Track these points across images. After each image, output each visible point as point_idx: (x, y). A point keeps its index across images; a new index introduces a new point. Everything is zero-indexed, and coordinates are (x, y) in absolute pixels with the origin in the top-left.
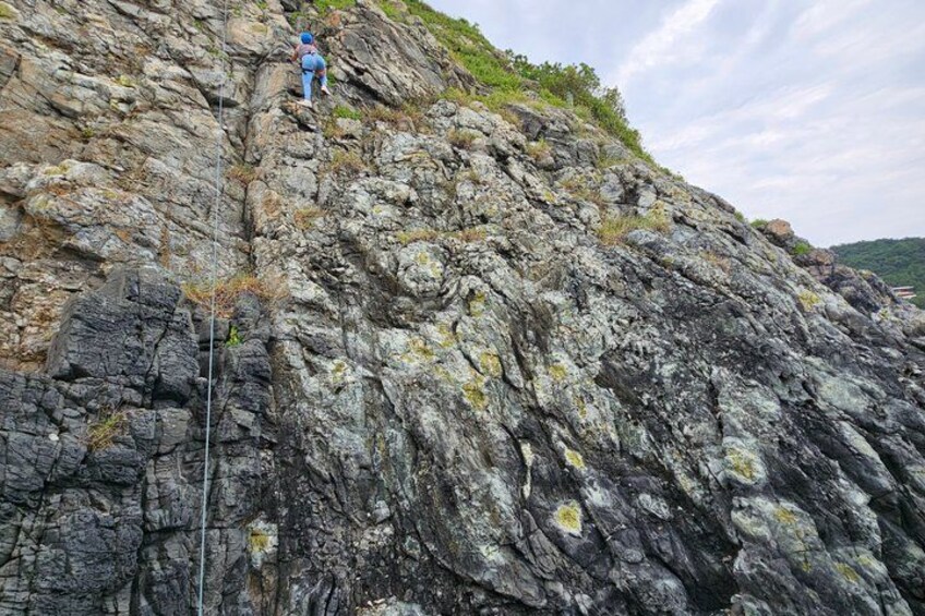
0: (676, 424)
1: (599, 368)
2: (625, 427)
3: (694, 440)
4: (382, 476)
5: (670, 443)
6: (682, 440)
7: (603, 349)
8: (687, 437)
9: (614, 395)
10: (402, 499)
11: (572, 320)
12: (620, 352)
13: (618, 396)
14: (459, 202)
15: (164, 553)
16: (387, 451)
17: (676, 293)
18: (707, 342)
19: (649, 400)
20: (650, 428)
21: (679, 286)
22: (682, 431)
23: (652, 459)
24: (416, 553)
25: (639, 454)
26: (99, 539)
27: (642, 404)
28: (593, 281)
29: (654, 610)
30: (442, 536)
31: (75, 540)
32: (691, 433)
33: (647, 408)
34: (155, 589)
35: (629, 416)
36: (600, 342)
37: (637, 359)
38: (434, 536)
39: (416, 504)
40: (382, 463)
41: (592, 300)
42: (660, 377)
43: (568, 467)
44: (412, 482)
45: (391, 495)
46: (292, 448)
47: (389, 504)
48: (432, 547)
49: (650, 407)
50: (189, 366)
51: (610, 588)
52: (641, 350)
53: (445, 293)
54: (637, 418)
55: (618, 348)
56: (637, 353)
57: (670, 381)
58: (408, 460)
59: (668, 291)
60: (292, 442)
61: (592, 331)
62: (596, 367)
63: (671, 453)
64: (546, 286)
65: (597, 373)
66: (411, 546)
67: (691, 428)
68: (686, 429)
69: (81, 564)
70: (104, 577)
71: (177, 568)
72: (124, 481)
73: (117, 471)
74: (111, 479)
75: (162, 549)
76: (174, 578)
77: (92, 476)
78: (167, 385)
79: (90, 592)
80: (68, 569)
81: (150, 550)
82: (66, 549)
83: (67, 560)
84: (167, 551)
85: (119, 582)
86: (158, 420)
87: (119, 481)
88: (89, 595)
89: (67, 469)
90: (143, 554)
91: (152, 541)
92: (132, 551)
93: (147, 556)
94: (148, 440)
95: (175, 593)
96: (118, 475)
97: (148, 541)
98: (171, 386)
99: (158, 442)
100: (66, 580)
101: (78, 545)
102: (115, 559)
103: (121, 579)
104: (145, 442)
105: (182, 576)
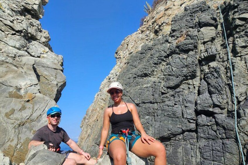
34: (206, 76)
69: (175, 68)
70: (183, 72)
71: (215, 69)
72: (189, 48)
73: (186, 46)
74: (184, 49)
75: (209, 66)
76: (214, 72)
77: (179, 50)
78: (202, 23)
79: (179, 75)
80: (172, 70)
81: (204, 66)
82: (171, 65)
83: (172, 68)
84: (210, 65)
85: (190, 74)
86: (199, 31)
87: (187, 49)
88: (180, 77)
89: (171, 49)
90: (202, 69)
91: (204, 64)
92: (193, 65)
93: (203, 69)
94: (195, 36)
95: (214, 76)
96: (186, 47)
97: (202, 64)
98: (204, 22)
99: (203, 39)
100: (172, 73)
101: (174, 64)
102: (187, 67)
103: (191, 73)
104: (194, 37)
105: (218, 71)
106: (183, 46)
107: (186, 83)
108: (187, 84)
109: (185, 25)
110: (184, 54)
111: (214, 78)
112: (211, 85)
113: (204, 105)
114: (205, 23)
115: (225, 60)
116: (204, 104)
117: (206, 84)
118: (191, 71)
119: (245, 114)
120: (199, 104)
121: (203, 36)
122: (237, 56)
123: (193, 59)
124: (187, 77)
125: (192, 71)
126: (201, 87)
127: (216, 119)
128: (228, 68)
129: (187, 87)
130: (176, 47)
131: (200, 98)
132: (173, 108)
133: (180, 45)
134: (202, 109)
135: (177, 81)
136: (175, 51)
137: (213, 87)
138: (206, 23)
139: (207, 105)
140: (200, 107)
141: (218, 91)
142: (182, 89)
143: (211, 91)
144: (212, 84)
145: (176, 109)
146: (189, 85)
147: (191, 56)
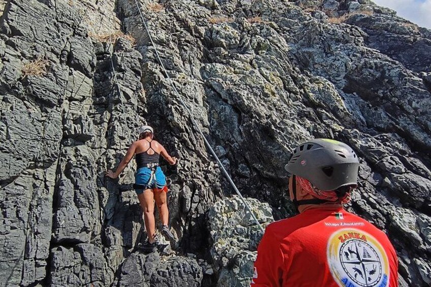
0: (406, 101)
1: (344, 83)
2: (368, 112)
3: (420, 110)
4: (217, 132)
5: (403, 115)
6: (412, 111)
7: (346, 72)
8: (416, 109)
9: (357, 96)
10: (233, 142)
11: (322, 60)
12: (359, 70)
13: (360, 96)
14: (243, 7)
15: (78, 153)
16: (219, 117)
17: (387, 42)
18: (414, 64)
19: (383, 93)
20: (387, 110)
21: (388, 37)
22: (411, 106)
23: (391, 126)
24: (247, 172)
25: (382, 126)
26: (31, 124)
27: (379, 96)
28: (333, 37)
29: (422, 200)
30: (265, 157)
31: (13, 119)
32: (418, 106)
33: (382, 98)
34: (72, 171)
35: (370, 105)
36: (344, 68)
37: (372, 71)
38: (260, 159)
39: (244, 143)
40: (216, 125)
41: (333, 47)
42: (390, 77)
43: (337, 132)
44: (240, 131)
45: (225, 142)
46: (158, 115)
47: (225, 148)
48: (258, 166)
49: (385, 97)
50: (89, 53)
51: (386, 190)
52: (374, 65)
53: (242, 46)
54: (376, 105)
55: (356, 68)
56: (371, 68)
57: (397, 78)
58: (235, 119)
59: (381, 42)
60: (158, 112)
61: (337, 63)
62: (343, 83)
63: (405, 120)
64: (302, 45)
65: (344, 86)
66: (243, 169)
67: (418, 103)
68: (414, 104)
69: (17, 136)
70: (35, 150)
71: (88, 162)
72: (49, 100)
73: (44, 92)
74: (39, 96)
75: (76, 150)
76: (85, 167)
77: (26, 92)
78: (76, 59)
79: (24, 156)
80: (8, 137)
81: (67, 148)
82: (6, 124)
83: (7, 131)
84: (80, 151)
85: (46, 158)
86: (70, 74)
87: (45, 98)
88: (24, 159)
89: (7, 80)
90: (64, 151)
91: (69, 144)
92: (55, 141)
93: (66, 152)
94: (64, 80)
95: (87, 175)
96: (45, 95)
97: (66, 143)
98: (78, 60)
99: (71, 90)
100: (7, 144)
101: (15, 123)
102: (43, 141)
103: (48, 156)
104: (62, 81)
105: (92, 167)
106: (38, 88)
107: (30, 174)
108: (31, 176)
109: (44, 40)
110: (34, 104)
111: (86, 179)
112: (80, 190)
113: (71, 229)
114: (80, 64)
115: (96, 146)
116: (71, 227)
117: (72, 186)
118: (50, 154)
119: (115, 241)
120: (63, 228)
121: (73, 85)
122: (112, 147)
123: (57, 130)
124: (37, 163)
125: (52, 155)
126: (65, 192)
127: (85, 254)
128: (101, 164)
129: (31, 184)
130: (20, 79)
131: (64, 215)
132: (6, 239)
133: (32, 81)
134: (65, 237)
135: (18, 169)
136: (14, 87)
137: (84, 194)
138: (82, 65)
139: (75, 229)
140: (64, 233)
141: (89, 202)
142: (23, 188)
143: (79, 201)
144: (83, 189)
145: (14, 239)
146: (36, 179)
147: (56, 121)
